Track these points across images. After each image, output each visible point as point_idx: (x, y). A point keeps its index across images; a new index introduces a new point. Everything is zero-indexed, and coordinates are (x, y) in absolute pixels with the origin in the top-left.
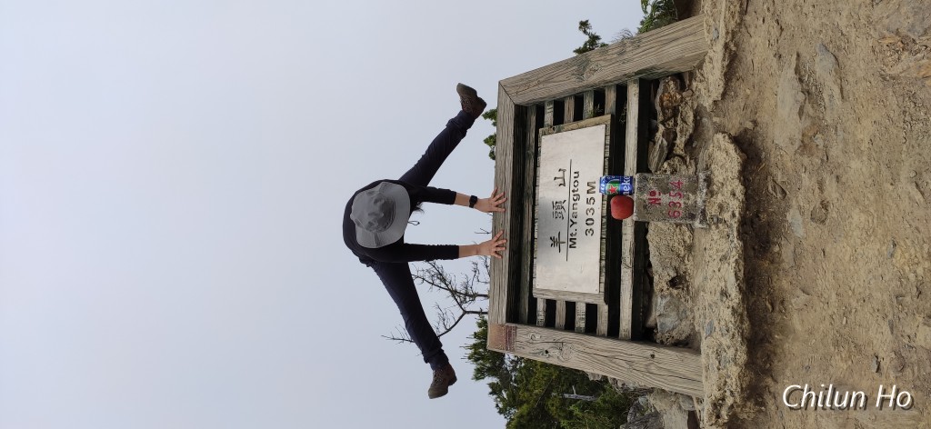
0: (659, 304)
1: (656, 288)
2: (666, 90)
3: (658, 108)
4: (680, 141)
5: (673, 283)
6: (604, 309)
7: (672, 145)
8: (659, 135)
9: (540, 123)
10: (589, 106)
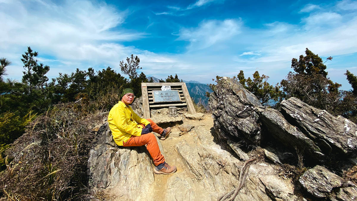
0: (155, 111)
1: (157, 110)
2: (186, 109)
3: (183, 108)
4: (179, 112)
5: (158, 112)
6: (153, 103)
7: (178, 110)
8: (179, 108)
9: (179, 90)
10: (182, 98)
